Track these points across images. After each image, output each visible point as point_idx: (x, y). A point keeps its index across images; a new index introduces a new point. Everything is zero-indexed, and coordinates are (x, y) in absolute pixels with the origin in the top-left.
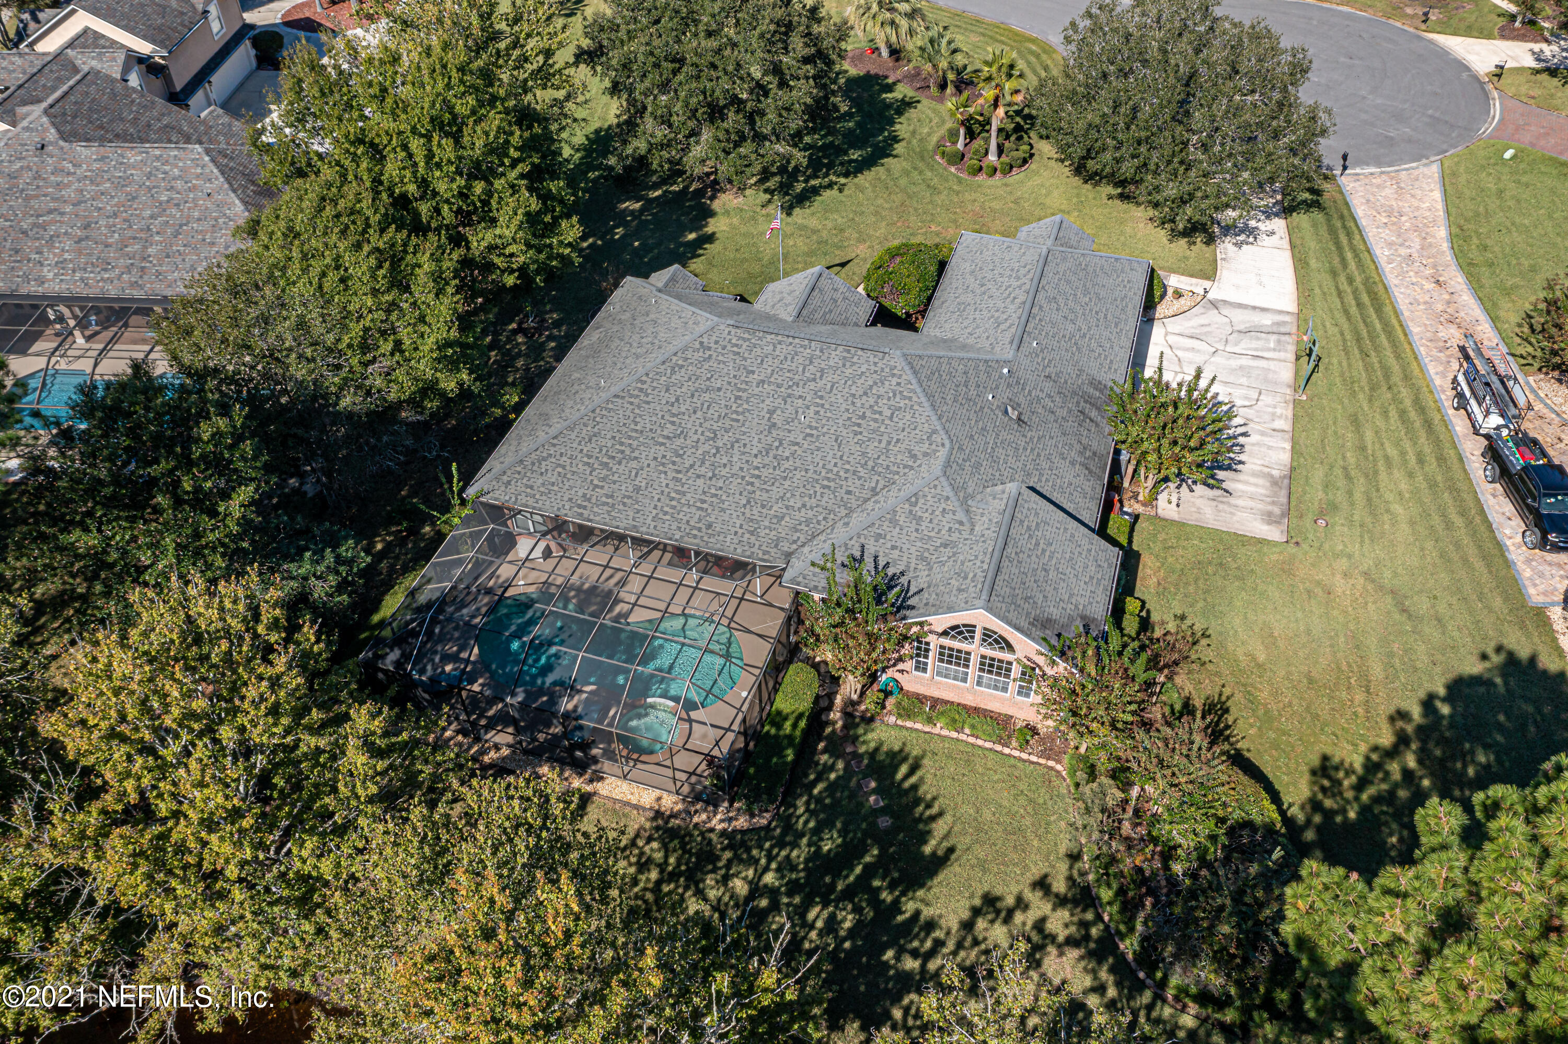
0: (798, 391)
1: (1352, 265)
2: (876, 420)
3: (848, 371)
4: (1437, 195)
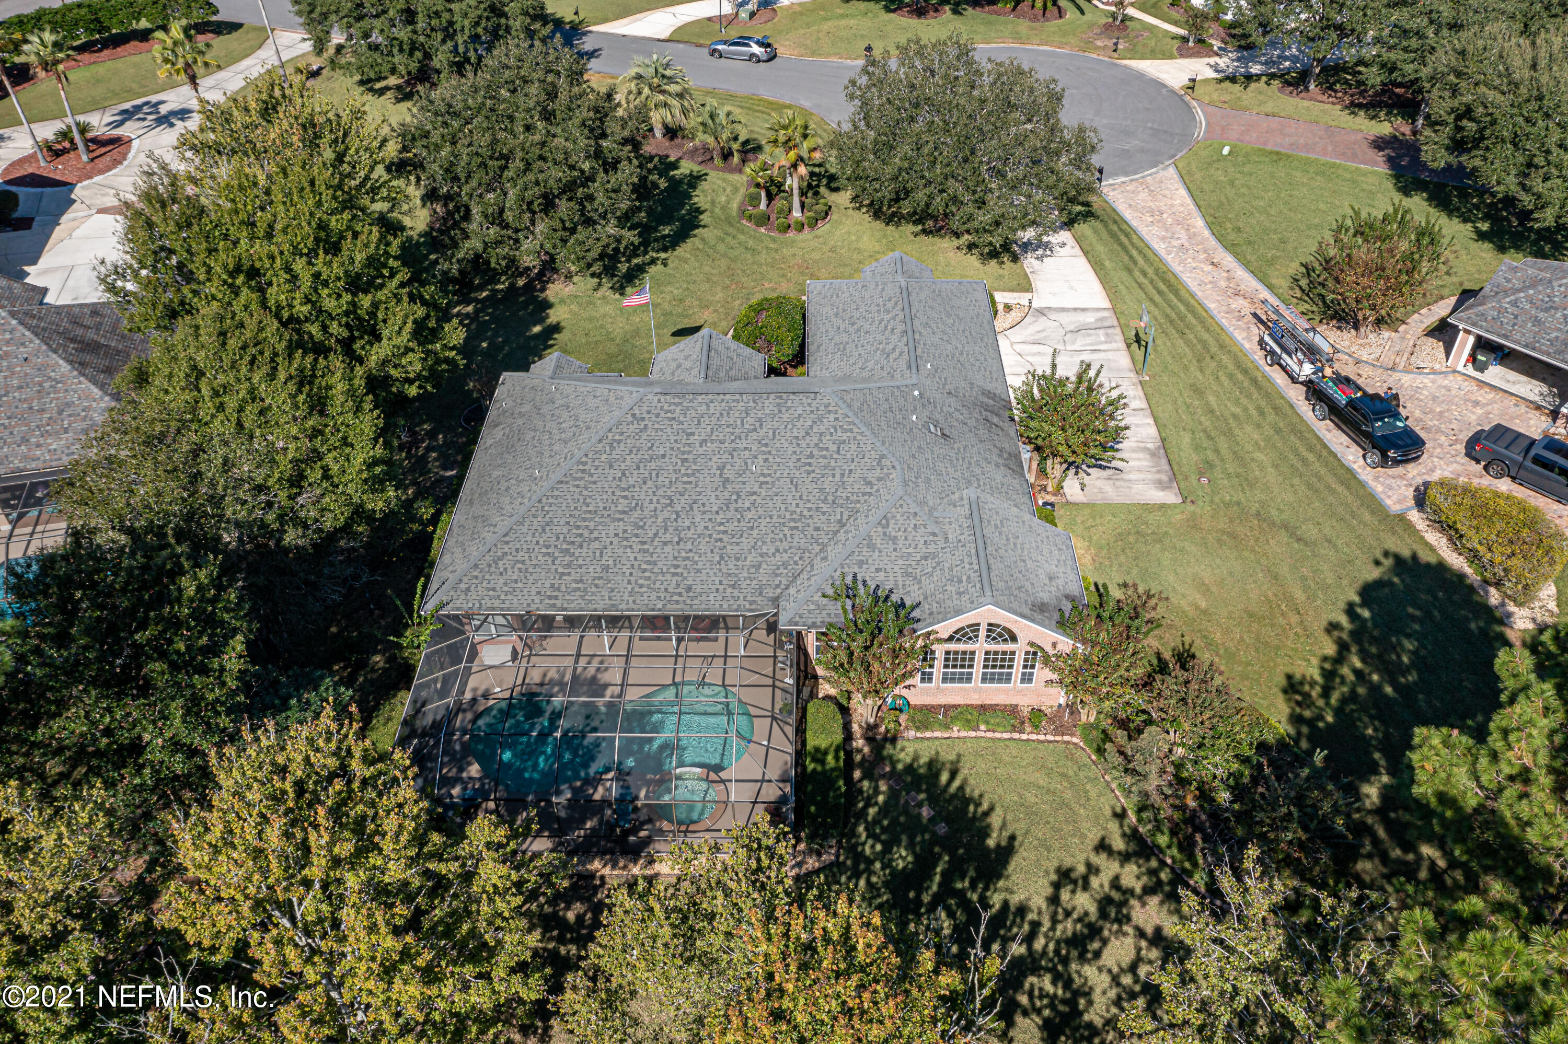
0: (742, 444)
1: (1141, 261)
2: (824, 457)
3: (786, 416)
4: (1183, 192)
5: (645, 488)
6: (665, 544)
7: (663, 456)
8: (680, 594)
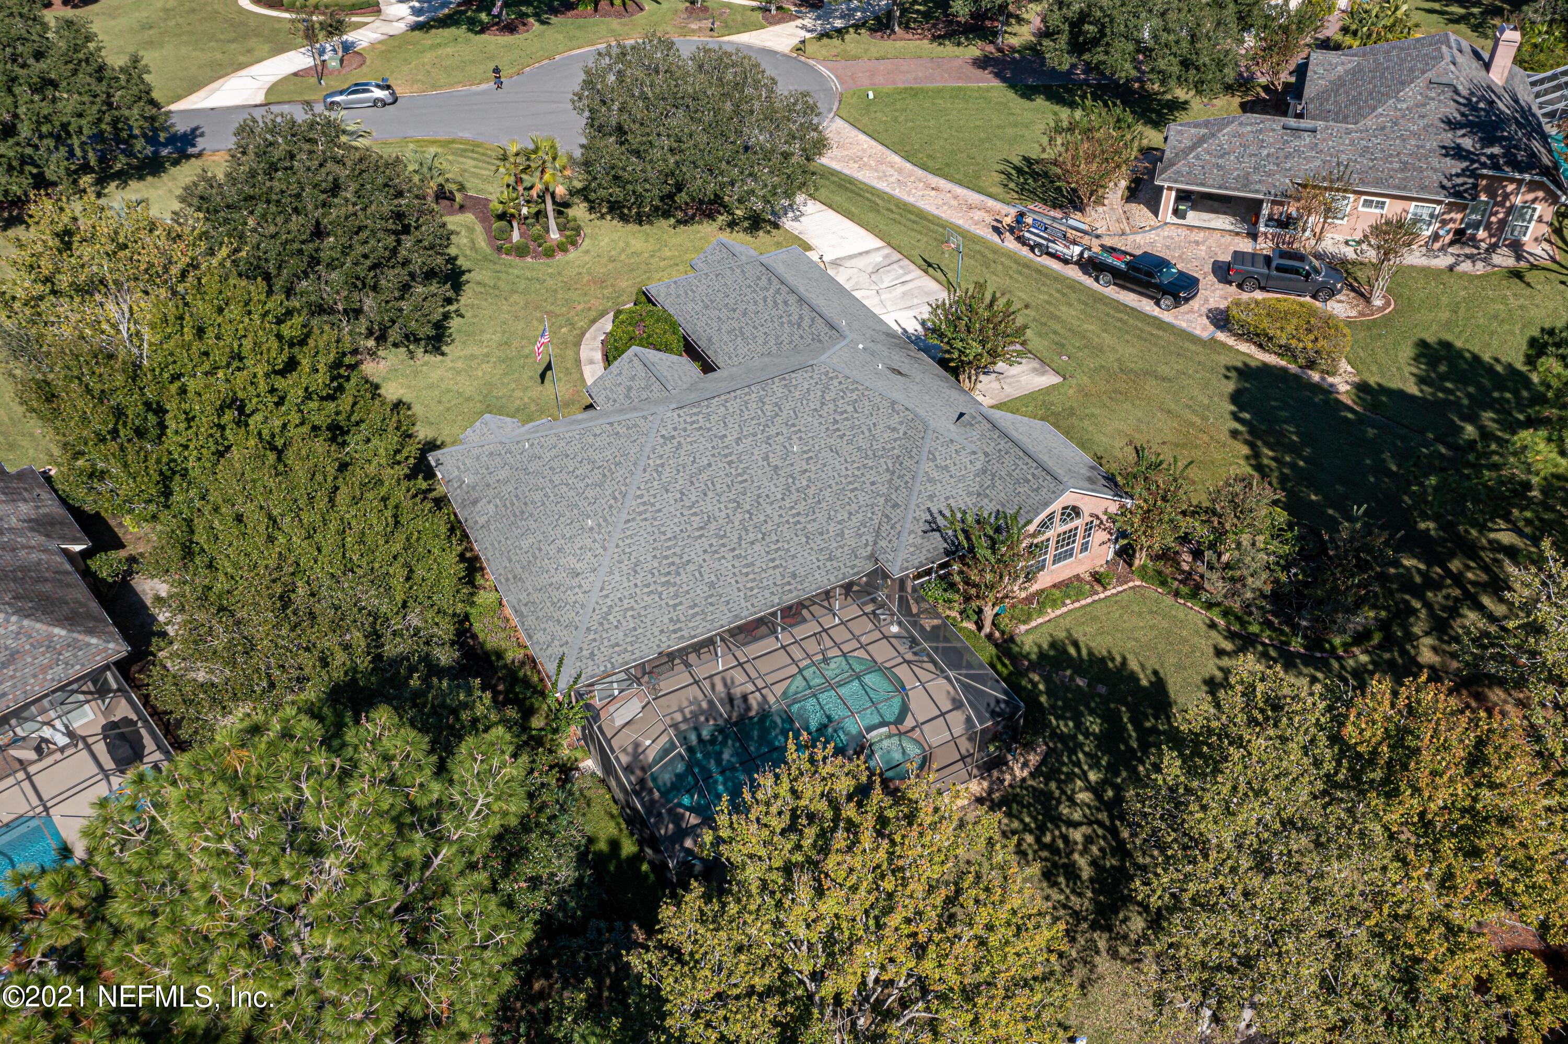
3: (797, 394)
4: (862, 137)
5: (708, 499)
6: (752, 543)
7: (710, 465)
8: (789, 583)
